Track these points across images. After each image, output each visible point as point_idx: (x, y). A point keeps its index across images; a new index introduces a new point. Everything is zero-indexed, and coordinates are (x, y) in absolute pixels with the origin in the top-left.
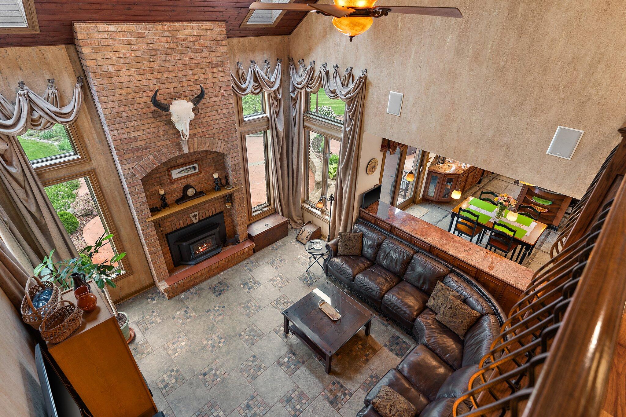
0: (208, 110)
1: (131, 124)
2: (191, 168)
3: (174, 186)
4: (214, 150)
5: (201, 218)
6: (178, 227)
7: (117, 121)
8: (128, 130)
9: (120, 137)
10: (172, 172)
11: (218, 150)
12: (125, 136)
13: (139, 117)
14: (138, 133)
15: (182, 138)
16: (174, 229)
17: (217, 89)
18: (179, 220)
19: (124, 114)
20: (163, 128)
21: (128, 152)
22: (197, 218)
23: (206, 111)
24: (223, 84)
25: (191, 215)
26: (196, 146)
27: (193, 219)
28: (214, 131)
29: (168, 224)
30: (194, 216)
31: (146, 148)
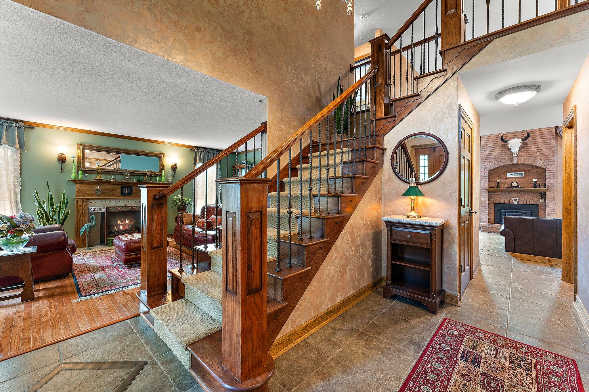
0: (535, 145)
2: (519, 174)
3: (507, 181)
4: (534, 164)
5: (520, 203)
6: (503, 202)
7: (486, 147)
8: (489, 151)
9: (485, 153)
10: (507, 173)
11: (537, 165)
12: (487, 153)
13: (495, 146)
14: (493, 152)
15: (513, 155)
16: (501, 202)
17: (543, 135)
18: (505, 199)
19: (489, 145)
20: (505, 151)
21: (486, 159)
22: (517, 201)
23: (533, 145)
24: (548, 133)
25: (513, 199)
26: (522, 161)
27: (514, 201)
28: (536, 155)
29: (498, 199)
31: (494, 158)
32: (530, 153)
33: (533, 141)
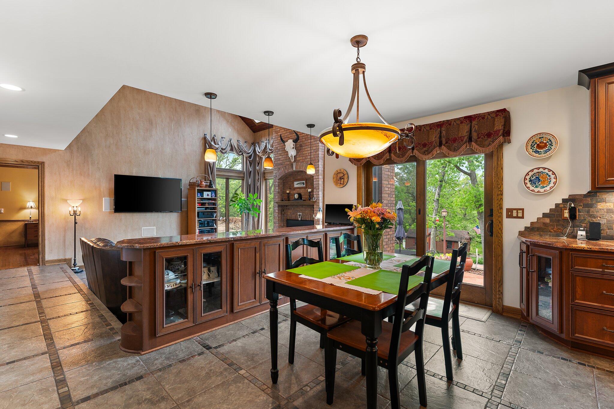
1: (279, 153)
2: (302, 183)
3: (293, 192)
5: (303, 219)
10: (295, 182)
14: (280, 157)
15: (292, 160)
16: (291, 219)
18: (293, 214)
22: (301, 217)
25: (298, 214)
26: (299, 167)
27: (299, 217)
28: (308, 160)
29: (289, 213)
30: (300, 215)
31: (282, 164)
32: (304, 158)
33: (306, 142)
